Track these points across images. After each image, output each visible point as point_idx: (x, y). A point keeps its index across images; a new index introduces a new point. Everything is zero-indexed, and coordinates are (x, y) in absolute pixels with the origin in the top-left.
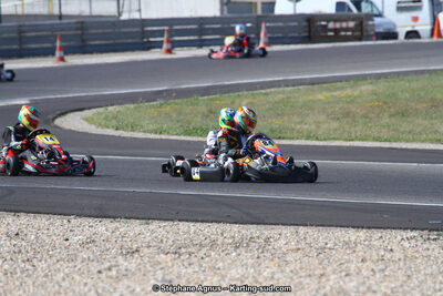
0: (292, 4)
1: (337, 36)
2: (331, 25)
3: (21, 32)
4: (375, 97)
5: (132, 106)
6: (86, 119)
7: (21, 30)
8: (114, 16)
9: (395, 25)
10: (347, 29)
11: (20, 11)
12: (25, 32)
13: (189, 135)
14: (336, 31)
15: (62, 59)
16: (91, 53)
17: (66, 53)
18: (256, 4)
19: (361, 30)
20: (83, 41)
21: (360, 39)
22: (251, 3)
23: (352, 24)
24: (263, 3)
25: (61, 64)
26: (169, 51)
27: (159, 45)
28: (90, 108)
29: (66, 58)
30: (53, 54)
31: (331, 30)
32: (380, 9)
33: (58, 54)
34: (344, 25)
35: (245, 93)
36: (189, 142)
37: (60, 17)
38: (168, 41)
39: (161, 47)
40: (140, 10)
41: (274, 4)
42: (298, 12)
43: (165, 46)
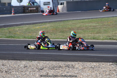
0: (19, 3)
1: (31, 11)
2: (29, 9)
4: (53, 27)
9: (43, 9)
10: (34, 10)
13: (8, 38)
14: (31, 10)
18: (6, 3)
19: (37, 10)
21: (37, 13)
22: (5, 3)
23: (35, 8)
24: (8, 3)
31: (30, 10)
32: (39, 4)
34: (33, 9)
35: (16, 27)
36: (10, 40)
41: (11, 3)
42: (21, 5)
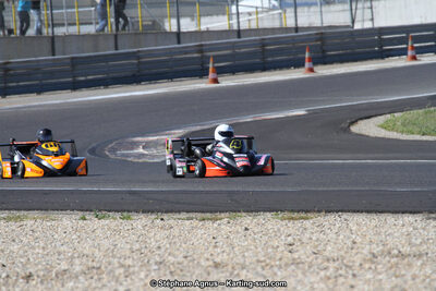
3: (264, 45)
5: (421, 111)
6: (382, 127)
7: (263, 44)
8: (348, 26)
11: (254, 25)
12: (267, 45)
15: (311, 70)
16: (331, 62)
17: (315, 64)
20: (324, 51)
25: (312, 75)
26: (414, 58)
27: (402, 52)
28: (376, 116)
29: (315, 68)
30: (303, 65)
33: (307, 65)
37: (297, 29)
38: (413, 48)
39: (406, 54)
40: (372, 19)
43: (410, 53)
